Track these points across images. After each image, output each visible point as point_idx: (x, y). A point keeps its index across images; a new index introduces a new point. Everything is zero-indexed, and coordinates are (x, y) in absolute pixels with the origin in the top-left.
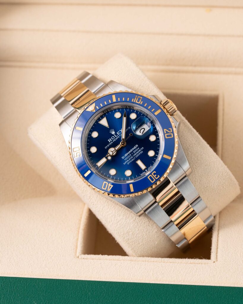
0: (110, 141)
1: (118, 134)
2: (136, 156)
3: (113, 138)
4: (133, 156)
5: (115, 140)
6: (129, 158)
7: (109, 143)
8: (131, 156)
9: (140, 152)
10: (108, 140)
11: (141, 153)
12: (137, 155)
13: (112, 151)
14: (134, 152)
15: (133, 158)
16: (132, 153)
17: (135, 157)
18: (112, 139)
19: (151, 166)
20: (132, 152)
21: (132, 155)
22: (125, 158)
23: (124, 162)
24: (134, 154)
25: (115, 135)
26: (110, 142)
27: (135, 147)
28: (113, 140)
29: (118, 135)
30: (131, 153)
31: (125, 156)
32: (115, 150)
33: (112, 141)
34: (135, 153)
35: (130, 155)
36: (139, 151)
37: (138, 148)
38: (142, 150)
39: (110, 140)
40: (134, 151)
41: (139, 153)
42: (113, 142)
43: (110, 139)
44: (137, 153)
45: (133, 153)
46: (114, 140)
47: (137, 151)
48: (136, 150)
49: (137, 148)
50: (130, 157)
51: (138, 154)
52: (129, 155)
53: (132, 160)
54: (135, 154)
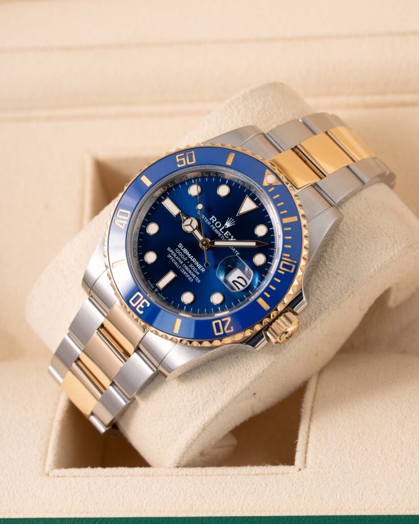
0: (212, 220)
1: (225, 234)
2: (184, 269)
3: (218, 225)
4: (182, 264)
5: (214, 228)
6: (180, 257)
7: (208, 218)
8: (183, 261)
9: (191, 276)
10: (213, 217)
11: (190, 278)
12: (186, 270)
13: (190, 225)
14: (191, 266)
15: (179, 263)
16: (188, 262)
17: (181, 269)
18: (215, 222)
19: (164, 298)
20: (191, 262)
21: (185, 262)
22: (179, 249)
23: (172, 249)
24: (187, 265)
25: (223, 227)
26: (210, 219)
27: (199, 266)
28: (214, 224)
29: (223, 234)
30: (189, 259)
31: (183, 248)
32: (194, 230)
33: (212, 223)
34: (190, 268)
35: (186, 259)
36: (193, 275)
37: (198, 273)
38: (194, 280)
39: (214, 219)
40: (194, 265)
41: (189, 274)
42: (210, 225)
43: (216, 220)
44: (190, 272)
45: (190, 264)
46: (215, 226)
47: (192, 271)
48: (194, 269)
49: (198, 270)
50: (181, 259)
51: (187, 272)
52: (186, 256)
53: (176, 263)
54: (187, 268)
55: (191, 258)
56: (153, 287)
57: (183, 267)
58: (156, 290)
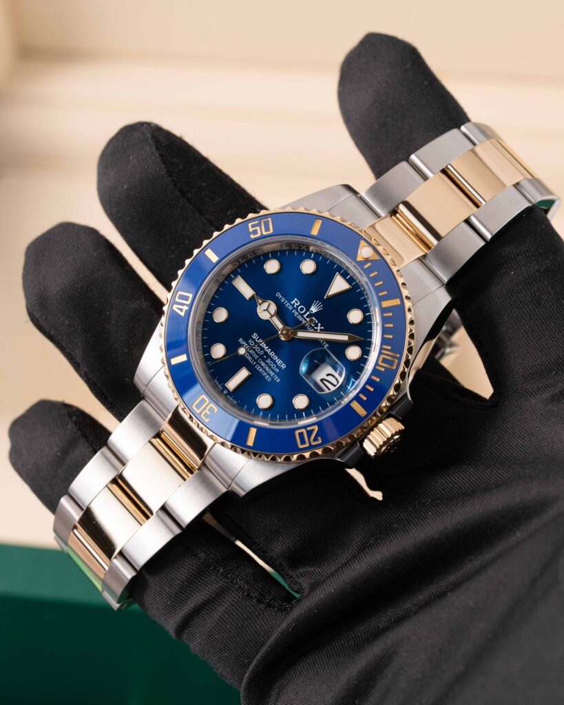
0: (294, 304)
2: (260, 365)
3: (302, 309)
4: (258, 359)
6: (254, 350)
7: (289, 302)
8: (258, 355)
9: (269, 374)
10: (296, 299)
11: (267, 377)
12: (262, 367)
13: (266, 311)
14: (269, 361)
15: (253, 358)
16: (265, 357)
17: (255, 365)
18: (298, 306)
19: (235, 402)
20: (269, 356)
21: (261, 357)
22: (254, 340)
23: (244, 340)
24: (264, 360)
25: (308, 313)
26: (292, 303)
27: (279, 362)
28: (297, 309)
30: (266, 353)
31: (258, 339)
32: (272, 316)
33: (294, 308)
34: (267, 364)
35: (262, 353)
36: (271, 372)
37: (277, 370)
38: (273, 379)
39: (297, 303)
40: (272, 360)
42: (292, 310)
43: (299, 303)
44: (267, 369)
45: (267, 359)
46: (297, 311)
47: (270, 367)
48: (272, 365)
49: (278, 367)
50: (256, 352)
51: (264, 369)
52: (262, 349)
53: (249, 358)
54: (263, 364)
55: (269, 351)
56: (221, 388)
57: (258, 363)
58: (225, 392)
